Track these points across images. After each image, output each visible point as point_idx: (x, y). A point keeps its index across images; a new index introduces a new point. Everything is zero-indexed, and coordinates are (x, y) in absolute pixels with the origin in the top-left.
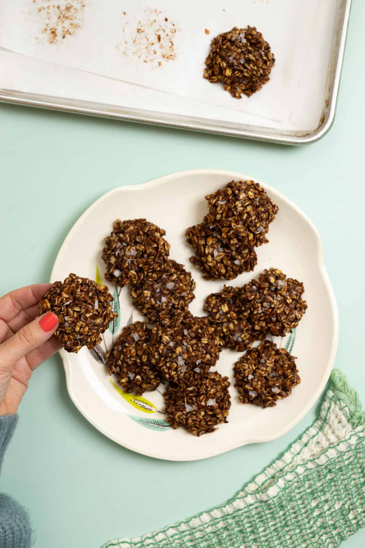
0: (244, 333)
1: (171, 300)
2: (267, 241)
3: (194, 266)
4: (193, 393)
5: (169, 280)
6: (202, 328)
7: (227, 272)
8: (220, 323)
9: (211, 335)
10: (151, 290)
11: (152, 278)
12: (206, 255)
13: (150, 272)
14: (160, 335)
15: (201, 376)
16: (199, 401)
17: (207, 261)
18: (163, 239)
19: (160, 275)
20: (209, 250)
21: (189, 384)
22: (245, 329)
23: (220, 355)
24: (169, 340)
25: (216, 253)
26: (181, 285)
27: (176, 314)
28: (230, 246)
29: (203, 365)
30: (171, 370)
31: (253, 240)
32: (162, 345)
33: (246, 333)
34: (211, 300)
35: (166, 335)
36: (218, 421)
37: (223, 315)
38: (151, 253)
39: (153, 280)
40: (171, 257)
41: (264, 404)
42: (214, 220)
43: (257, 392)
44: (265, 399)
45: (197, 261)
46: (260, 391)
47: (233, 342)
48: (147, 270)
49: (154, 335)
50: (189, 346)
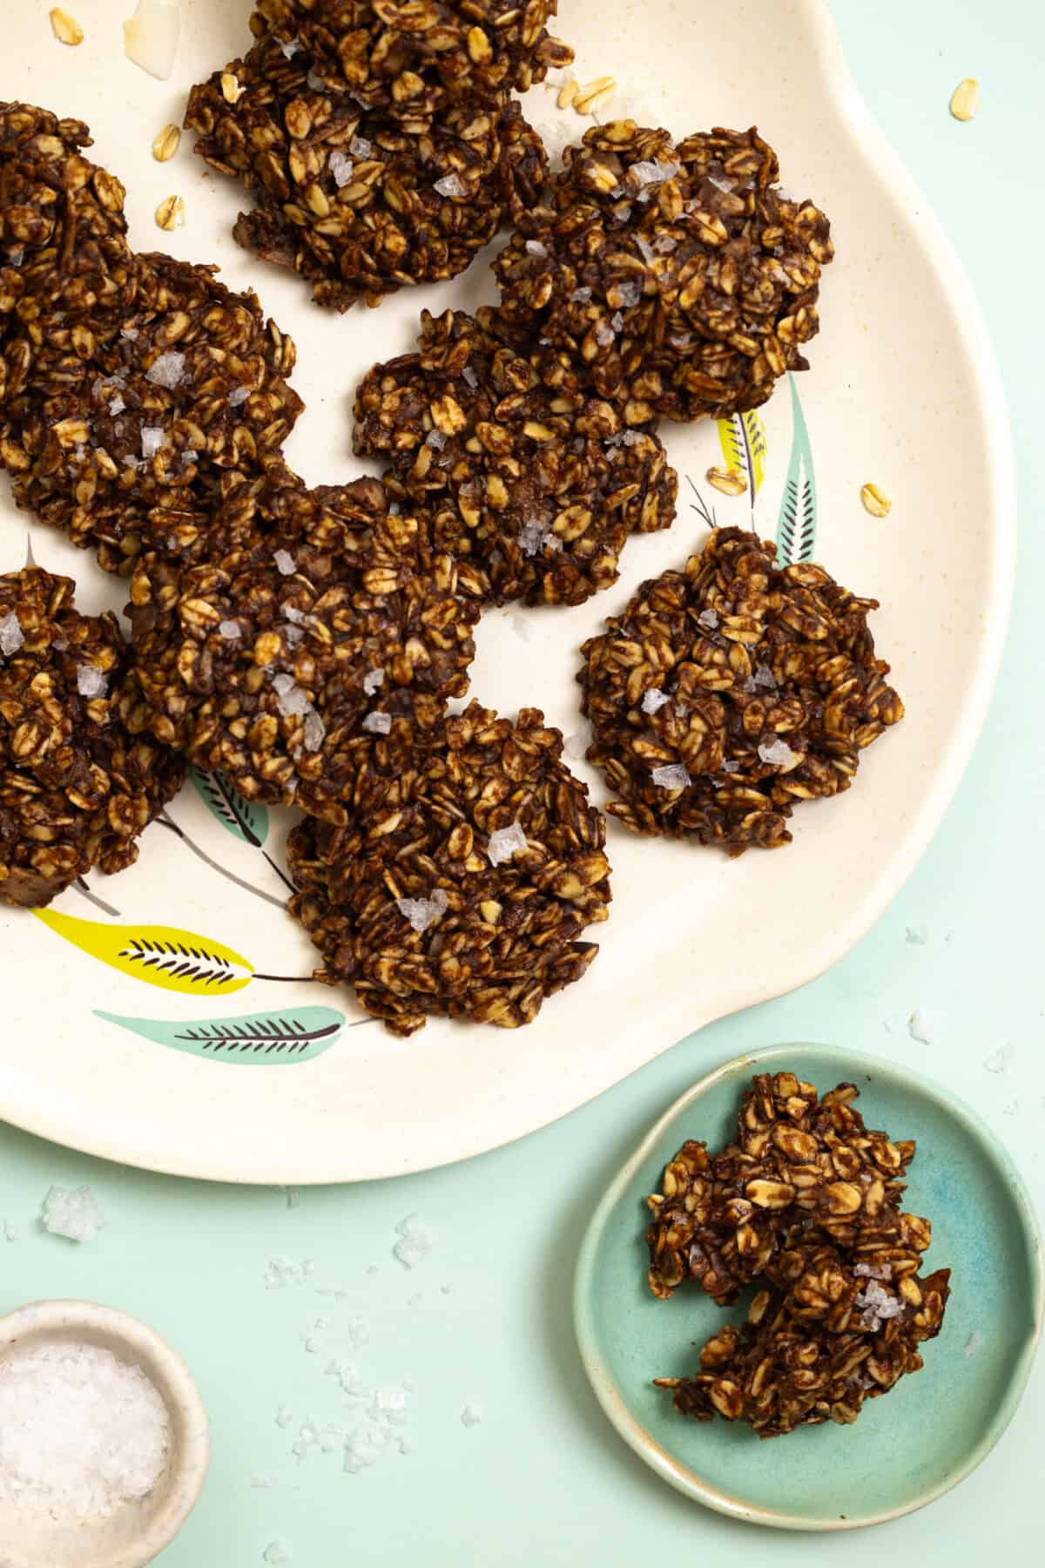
0: (564, 508)
1: (186, 434)
2: (564, 55)
3: (260, 257)
5: (154, 344)
6: (358, 530)
7: (414, 242)
8: (444, 493)
9: (408, 551)
10: (86, 411)
11: (72, 353)
12: (298, 192)
13: (56, 327)
14: (170, 604)
15: (407, 751)
16: (452, 860)
17: (313, 219)
18: (83, 162)
19: (108, 335)
20: (306, 163)
21: (357, 798)
22: (563, 488)
23: (474, 638)
24: (215, 614)
25: (342, 171)
26: (218, 354)
27: (225, 493)
28: (395, 114)
29: (402, 692)
30: (260, 752)
31: (494, 61)
32: (188, 643)
33: (574, 503)
34: (375, 398)
35: (198, 595)
37: (446, 453)
38: (36, 233)
39: (78, 362)
40: (142, 239)
41: (727, 828)
42: (293, 11)
43: (687, 767)
44: (732, 799)
45: (269, 232)
46: (700, 761)
47: (521, 563)
48: (39, 319)
49: (145, 613)
50: (313, 620)
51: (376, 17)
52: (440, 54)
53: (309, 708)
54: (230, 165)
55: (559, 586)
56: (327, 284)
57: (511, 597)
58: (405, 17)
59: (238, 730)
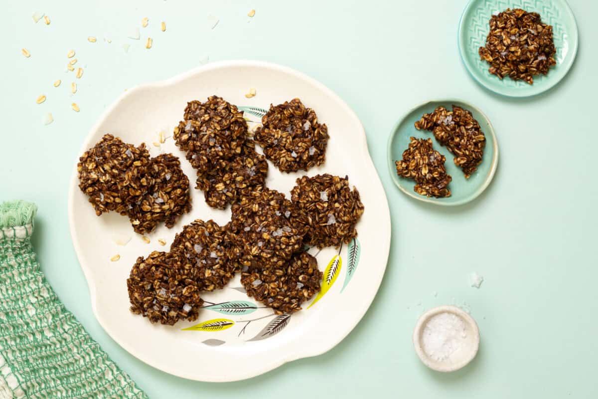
0: (246, 164)
1: (214, 247)
2: (143, 145)
3: (176, 223)
4: (315, 217)
5: (191, 251)
6: (243, 211)
7: (180, 187)
8: (237, 191)
9: (250, 201)
10: (204, 269)
11: (190, 270)
12: (163, 211)
13: (184, 272)
14: (252, 257)
15: (295, 209)
16: (323, 209)
17: (170, 209)
18: (147, 259)
19: (188, 261)
20: (156, 208)
21: (304, 223)
22: (241, 163)
23: (272, 190)
24: (256, 247)
25: (160, 200)
26: (196, 236)
27: (229, 240)
28: (149, 186)
29: (282, 208)
30: (289, 243)
31: (142, 161)
32: (262, 254)
33: (245, 162)
34: (213, 203)
35: (251, 250)
36: (345, 187)
37: (228, 189)
38: (162, 273)
39: (192, 269)
40: (167, 249)
41: (324, 138)
42: (122, 205)
43: (310, 147)
44: (317, 136)
45: (170, 220)
46: (309, 144)
47: (257, 176)
48: (181, 276)
49: (253, 264)
50: (261, 224)
51: (127, 186)
52: (138, 173)
53: (282, 229)
54: (154, 226)
55: (263, 169)
56: (185, 209)
57: (264, 180)
58: (128, 179)
59: (283, 247)
